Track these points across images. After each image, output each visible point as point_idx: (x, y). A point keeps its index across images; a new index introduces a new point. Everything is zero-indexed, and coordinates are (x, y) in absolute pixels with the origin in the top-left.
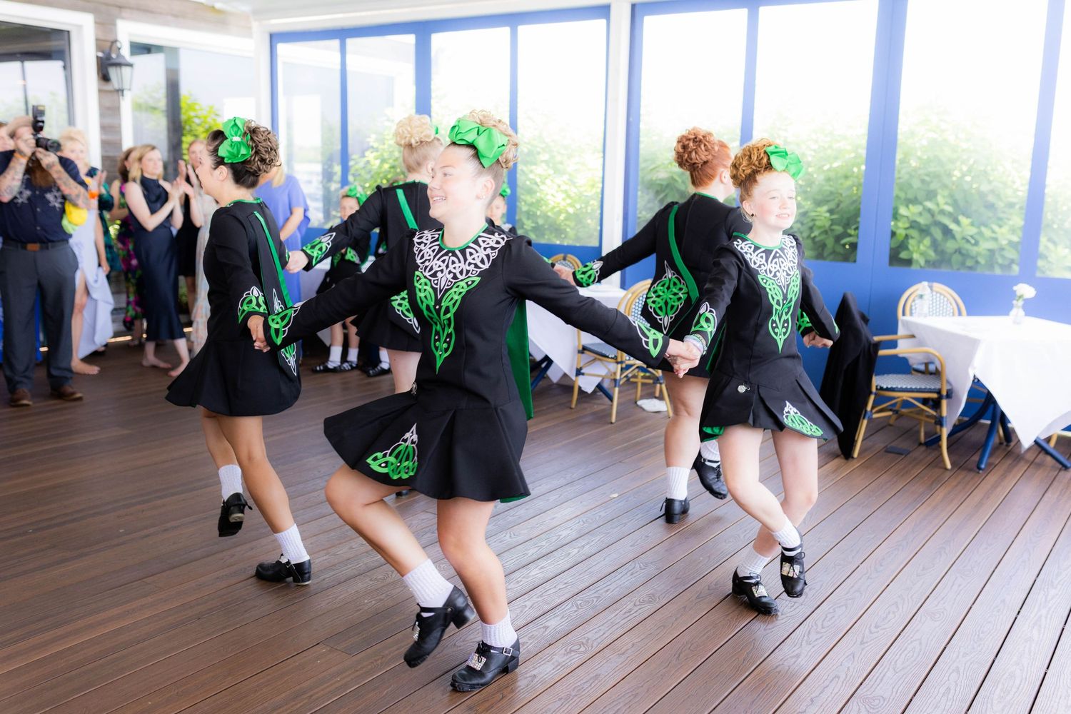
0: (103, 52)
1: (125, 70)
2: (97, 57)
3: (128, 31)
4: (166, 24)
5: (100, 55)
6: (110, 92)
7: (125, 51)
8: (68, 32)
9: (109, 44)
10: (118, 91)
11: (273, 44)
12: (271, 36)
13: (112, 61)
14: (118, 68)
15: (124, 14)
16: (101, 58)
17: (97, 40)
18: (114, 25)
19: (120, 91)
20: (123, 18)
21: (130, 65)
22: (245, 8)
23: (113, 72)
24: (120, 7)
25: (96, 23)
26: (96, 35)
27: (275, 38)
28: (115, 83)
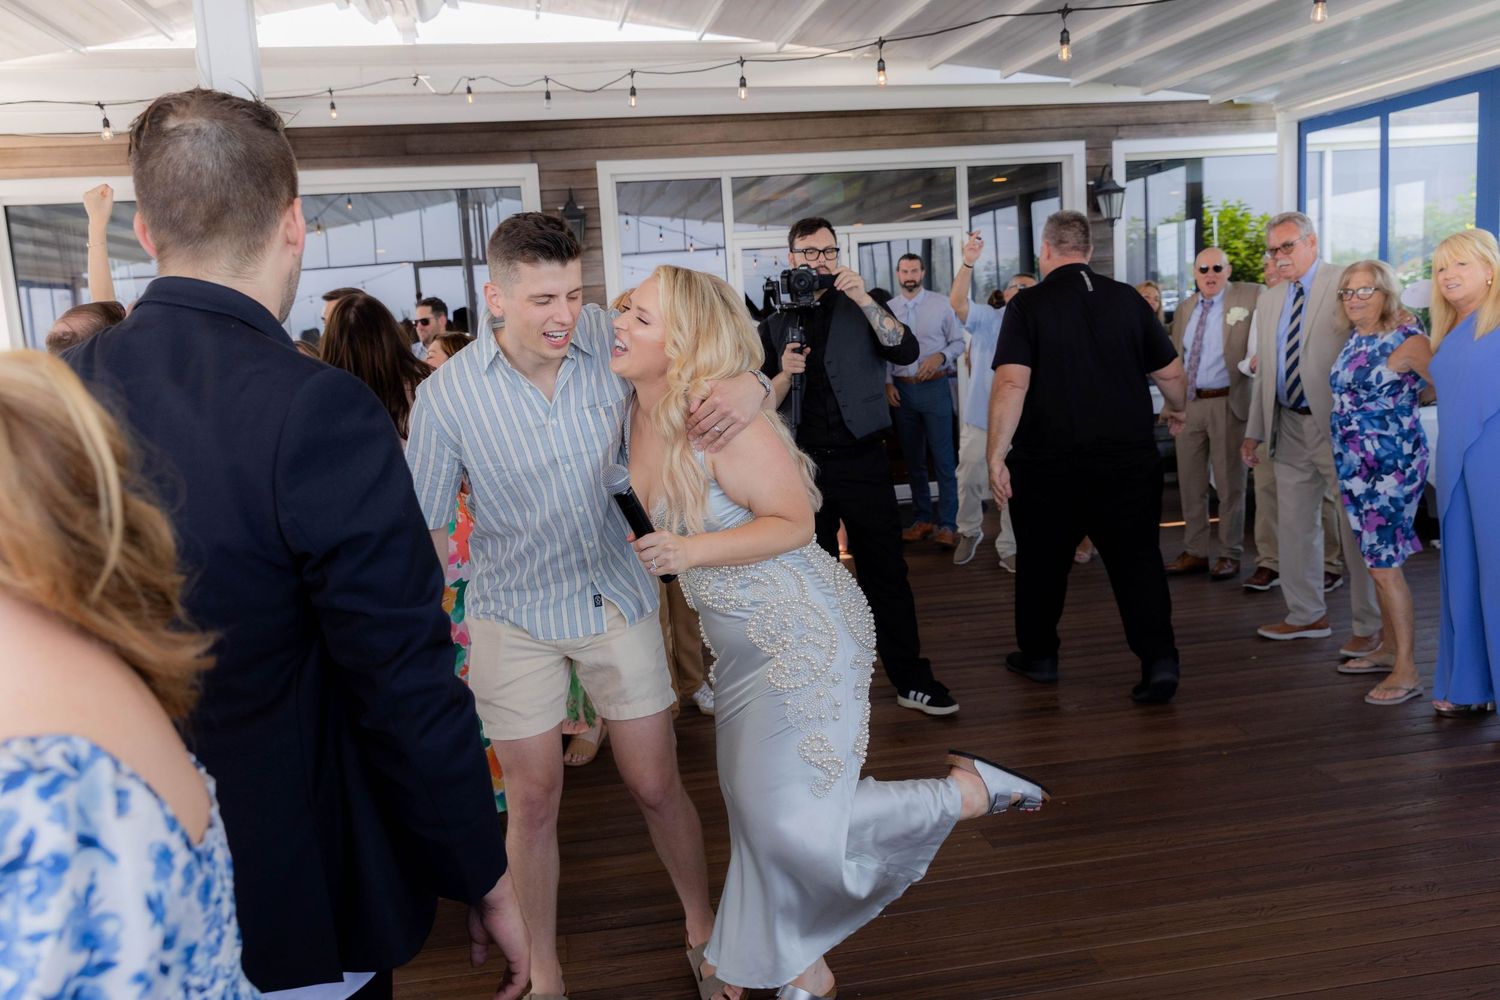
0: (1095, 180)
1: (1116, 197)
2: (1088, 186)
3: (1125, 150)
4: (1172, 134)
5: (1091, 183)
6: (1101, 222)
7: (1119, 176)
8: (1060, 163)
9: (1101, 169)
10: (1106, 220)
11: (1302, 135)
12: (1300, 124)
13: (1104, 188)
14: (1107, 197)
15: (1120, 134)
16: (1092, 186)
17: (1087, 167)
18: (1111, 147)
19: (1111, 222)
20: (1120, 138)
21: (1121, 190)
22: (1267, 96)
23: (1101, 200)
24: (1117, 126)
25: (1087, 149)
26: (1087, 161)
27: (1306, 126)
28: (1105, 214)
